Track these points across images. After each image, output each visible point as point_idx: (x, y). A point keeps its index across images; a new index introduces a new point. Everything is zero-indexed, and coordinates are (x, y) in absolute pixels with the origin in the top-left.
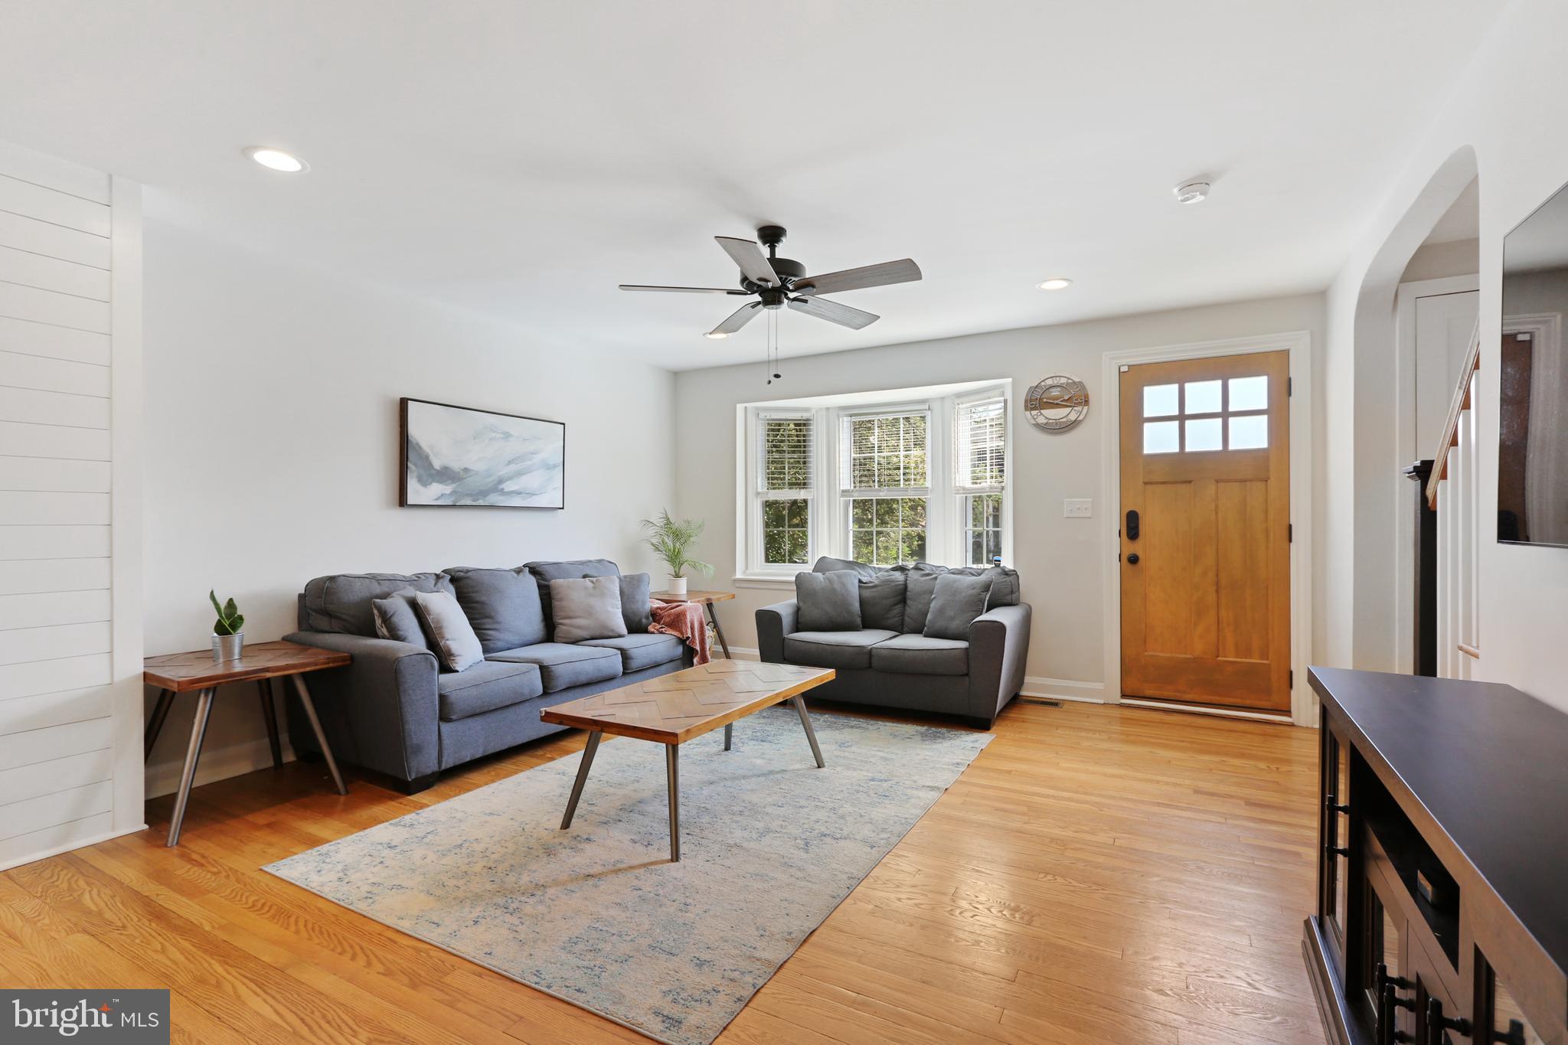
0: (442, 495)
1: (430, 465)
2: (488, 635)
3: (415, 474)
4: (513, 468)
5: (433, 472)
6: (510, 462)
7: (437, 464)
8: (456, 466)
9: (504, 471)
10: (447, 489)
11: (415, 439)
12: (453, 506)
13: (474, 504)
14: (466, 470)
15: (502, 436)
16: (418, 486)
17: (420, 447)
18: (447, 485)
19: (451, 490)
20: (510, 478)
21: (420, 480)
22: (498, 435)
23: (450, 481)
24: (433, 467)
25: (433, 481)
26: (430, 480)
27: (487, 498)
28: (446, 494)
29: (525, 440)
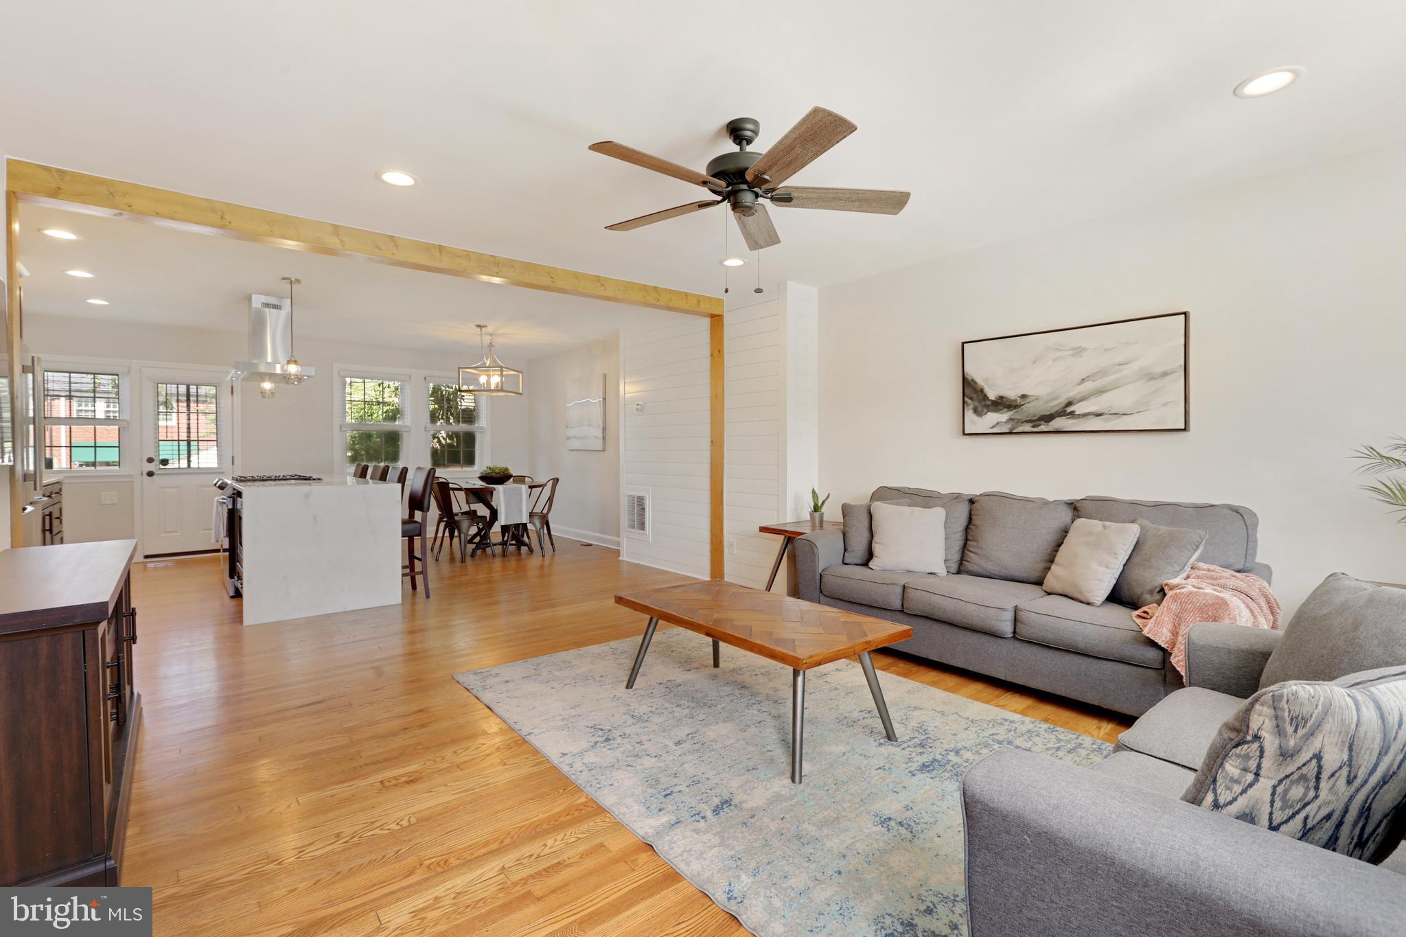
0: (997, 423)
1: (985, 397)
2: (971, 558)
3: (971, 407)
4: (1089, 386)
5: (989, 403)
6: (1083, 380)
7: (992, 395)
8: (1012, 394)
9: (1073, 393)
10: (1003, 416)
11: (971, 376)
12: (1010, 433)
13: (1035, 430)
14: (1024, 396)
15: (1070, 352)
16: (974, 417)
17: (975, 383)
18: (1002, 413)
19: (1008, 418)
20: (1083, 399)
21: (976, 411)
22: (1066, 353)
23: (1006, 409)
24: (988, 398)
25: (989, 411)
26: (985, 411)
27: (1051, 423)
28: (1001, 422)
29: (1106, 350)
